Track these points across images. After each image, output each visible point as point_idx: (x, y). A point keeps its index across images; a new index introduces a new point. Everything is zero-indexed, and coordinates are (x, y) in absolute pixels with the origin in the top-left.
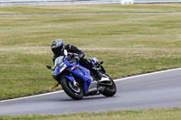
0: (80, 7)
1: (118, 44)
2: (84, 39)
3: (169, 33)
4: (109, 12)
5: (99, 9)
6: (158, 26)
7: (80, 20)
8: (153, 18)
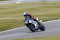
0: (3, 5)
1: (16, 17)
2: (4, 15)
3: (33, 12)
4: (13, 6)
5: (9, 5)
6: (29, 10)
7: (3, 9)
8: (27, 8)
